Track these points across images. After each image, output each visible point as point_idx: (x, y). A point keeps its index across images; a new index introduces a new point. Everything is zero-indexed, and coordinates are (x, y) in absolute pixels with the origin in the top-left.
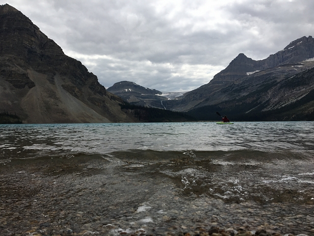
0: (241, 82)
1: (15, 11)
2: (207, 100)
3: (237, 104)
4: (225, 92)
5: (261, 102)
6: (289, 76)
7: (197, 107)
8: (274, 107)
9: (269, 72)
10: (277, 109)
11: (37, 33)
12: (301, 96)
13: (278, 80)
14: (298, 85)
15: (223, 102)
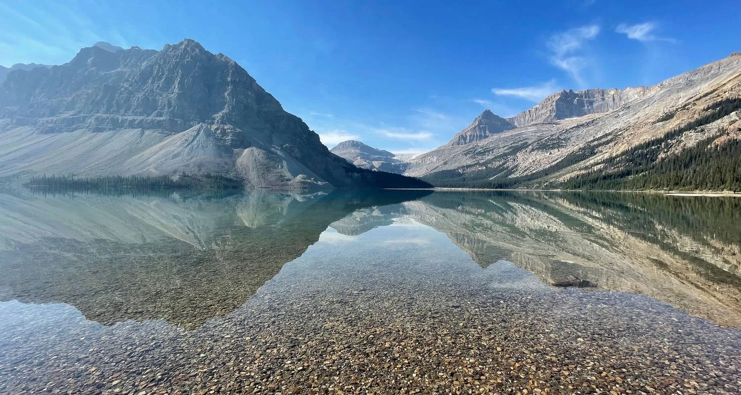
0: (486, 143)
2: (445, 163)
3: (479, 169)
4: (466, 155)
5: (508, 167)
6: (542, 137)
7: (433, 172)
8: (523, 172)
9: (519, 132)
10: (527, 176)
11: (254, 86)
12: (556, 160)
13: (530, 142)
14: (553, 148)
15: (463, 167)
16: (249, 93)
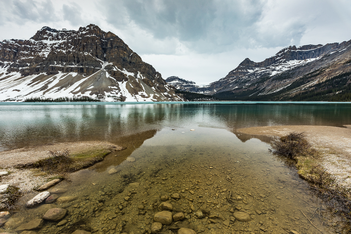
0: (247, 76)
1: (114, 36)
2: (225, 88)
3: (244, 90)
5: (259, 89)
8: (268, 92)
10: (270, 94)
11: (127, 49)
13: (271, 76)
15: (235, 90)
16: (125, 53)
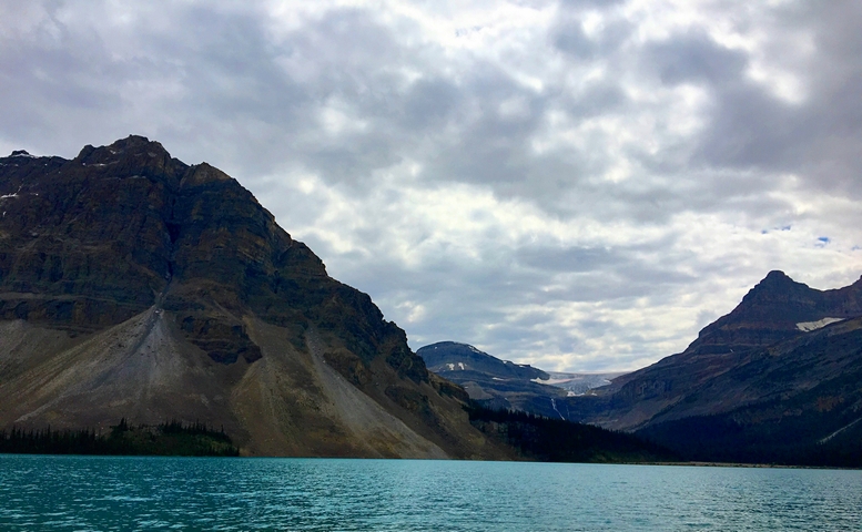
1: (223, 177)
4: (742, 378)
7: (661, 419)
11: (270, 228)
16: (260, 242)
